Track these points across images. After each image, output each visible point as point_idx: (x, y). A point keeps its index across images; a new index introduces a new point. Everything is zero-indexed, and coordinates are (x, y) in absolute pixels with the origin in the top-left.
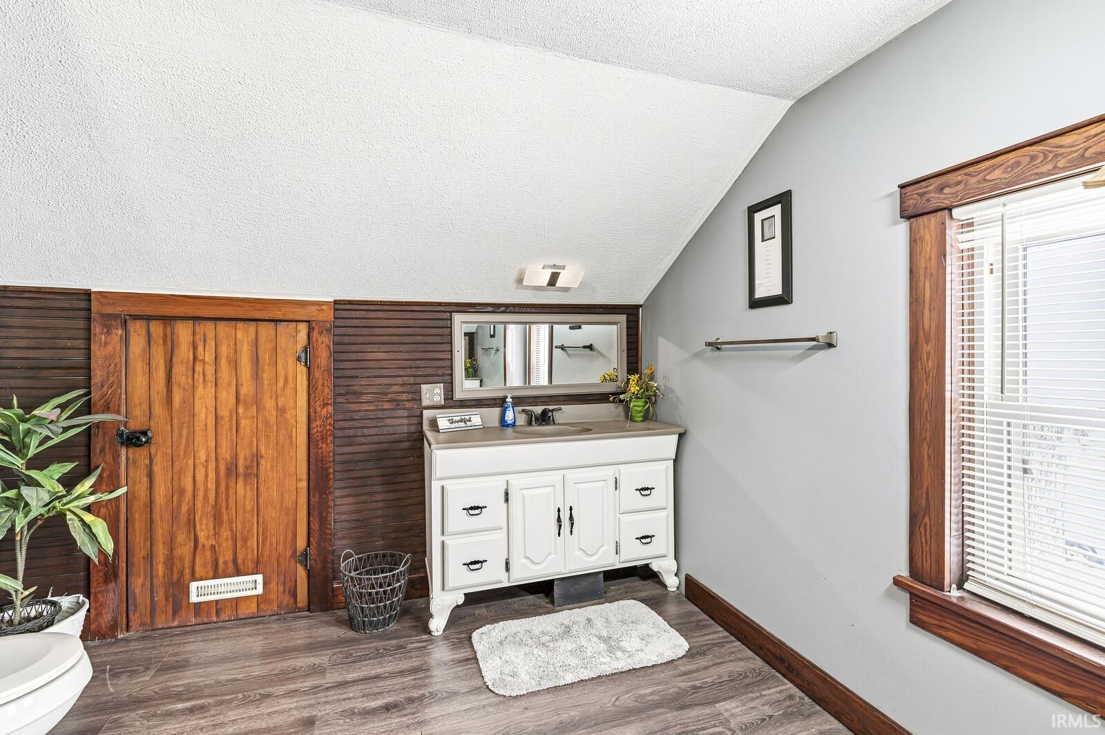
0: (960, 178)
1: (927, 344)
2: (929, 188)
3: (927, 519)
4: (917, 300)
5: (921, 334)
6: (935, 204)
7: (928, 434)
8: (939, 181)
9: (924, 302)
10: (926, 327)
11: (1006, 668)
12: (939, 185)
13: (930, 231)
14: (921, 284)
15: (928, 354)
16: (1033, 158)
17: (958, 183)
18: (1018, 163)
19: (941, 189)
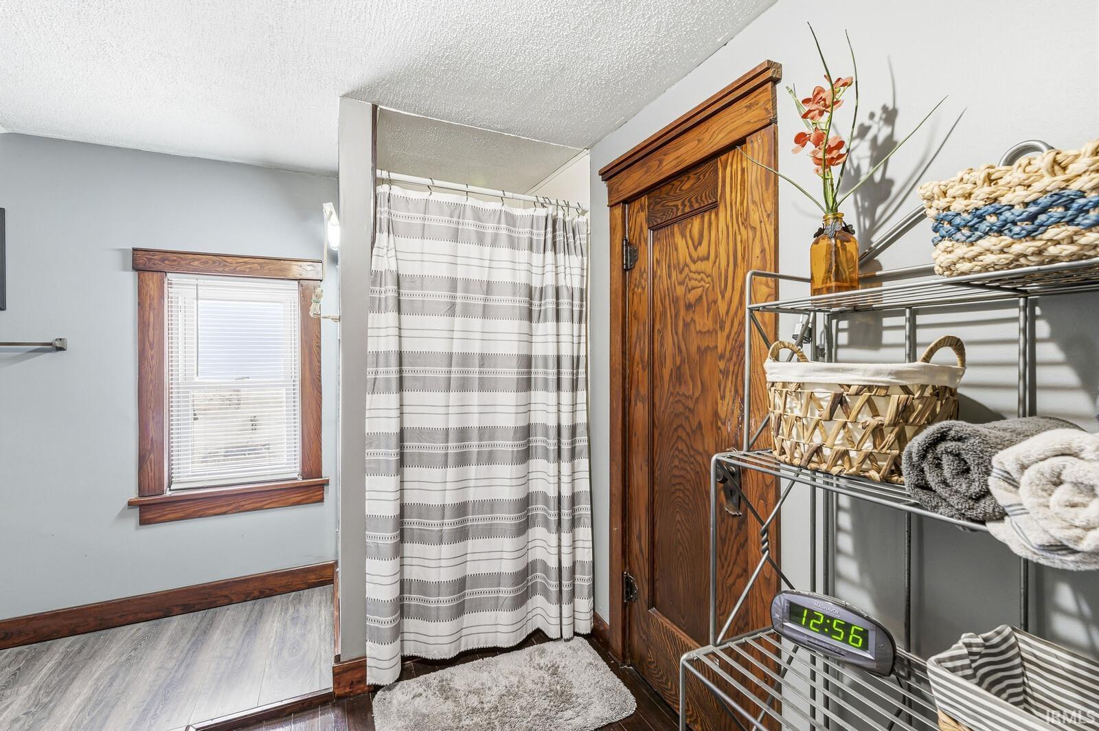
0: (175, 258)
1: (152, 350)
2: (155, 257)
3: (152, 456)
4: (144, 323)
5: (147, 344)
6: (160, 268)
7: (153, 404)
8: (162, 255)
9: (149, 324)
10: (151, 339)
11: (200, 516)
12: (163, 257)
13: (153, 283)
14: (147, 314)
15: (152, 357)
16: (214, 262)
17: (175, 261)
18: (207, 262)
19: (163, 260)
